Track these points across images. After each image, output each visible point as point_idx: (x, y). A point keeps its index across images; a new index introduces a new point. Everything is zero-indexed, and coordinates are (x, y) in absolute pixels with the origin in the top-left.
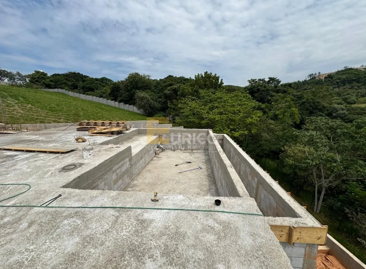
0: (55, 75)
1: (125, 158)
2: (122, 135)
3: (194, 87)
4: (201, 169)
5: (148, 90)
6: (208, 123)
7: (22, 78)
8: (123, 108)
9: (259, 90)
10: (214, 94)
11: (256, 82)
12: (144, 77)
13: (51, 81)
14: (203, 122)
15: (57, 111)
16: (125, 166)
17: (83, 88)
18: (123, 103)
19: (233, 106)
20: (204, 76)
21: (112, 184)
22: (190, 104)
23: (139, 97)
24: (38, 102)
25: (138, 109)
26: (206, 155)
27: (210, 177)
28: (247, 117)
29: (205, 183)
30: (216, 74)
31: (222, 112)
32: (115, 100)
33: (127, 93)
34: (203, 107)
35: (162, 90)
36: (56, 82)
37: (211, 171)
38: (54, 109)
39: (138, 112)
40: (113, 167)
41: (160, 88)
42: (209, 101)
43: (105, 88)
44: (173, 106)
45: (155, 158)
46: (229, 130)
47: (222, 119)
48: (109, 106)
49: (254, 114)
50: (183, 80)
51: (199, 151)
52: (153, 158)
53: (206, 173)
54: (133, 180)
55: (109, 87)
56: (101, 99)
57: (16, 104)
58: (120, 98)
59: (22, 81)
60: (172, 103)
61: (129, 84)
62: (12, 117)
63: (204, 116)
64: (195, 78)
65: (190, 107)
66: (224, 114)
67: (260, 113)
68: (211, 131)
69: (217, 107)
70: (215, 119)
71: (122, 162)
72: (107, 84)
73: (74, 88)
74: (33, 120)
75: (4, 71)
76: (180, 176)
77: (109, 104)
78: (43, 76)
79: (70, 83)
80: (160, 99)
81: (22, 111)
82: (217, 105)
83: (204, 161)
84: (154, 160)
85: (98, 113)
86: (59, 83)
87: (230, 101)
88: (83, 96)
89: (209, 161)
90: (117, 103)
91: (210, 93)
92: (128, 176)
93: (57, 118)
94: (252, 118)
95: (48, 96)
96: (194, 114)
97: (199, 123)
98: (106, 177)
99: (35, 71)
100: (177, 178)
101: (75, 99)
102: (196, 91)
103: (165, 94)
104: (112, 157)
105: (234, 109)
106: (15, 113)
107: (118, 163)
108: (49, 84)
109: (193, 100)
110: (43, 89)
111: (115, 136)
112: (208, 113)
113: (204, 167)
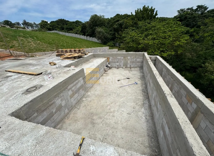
0: (52, 22)
1: (79, 78)
2: (82, 58)
3: (134, 20)
4: (137, 84)
5: (103, 26)
6: (143, 47)
7: (37, 26)
8: (89, 40)
9: (186, 18)
10: (149, 24)
11: (185, 11)
12: (101, 17)
13: (50, 26)
14: (140, 46)
15: (52, 44)
16: (79, 83)
17: (67, 28)
18: (89, 37)
19: (165, 32)
20: (142, 10)
21: (69, 98)
22: (130, 33)
23: (97, 32)
24: (44, 39)
25: (98, 40)
26: (141, 72)
27: (144, 92)
28: (175, 41)
29: (139, 97)
30: (152, 7)
31: (155, 38)
32: (84, 35)
33: (91, 30)
34: (140, 35)
35: (112, 25)
36: (53, 26)
37: (145, 86)
38: (51, 43)
39: (98, 41)
40: (68, 86)
41: (111, 24)
42: (145, 30)
43: (78, 28)
44: (119, 36)
45: (104, 74)
46: (159, 52)
47: (154, 44)
48: (81, 39)
49: (182, 38)
50: (126, 16)
51: (136, 69)
52: (103, 74)
53: (141, 88)
54: (87, 92)
55: (80, 27)
56: (77, 35)
57: (32, 41)
58: (87, 34)
59: (37, 27)
60: (118, 34)
61: (91, 24)
62: (30, 49)
63: (141, 42)
64: (136, 12)
65: (131, 36)
66: (156, 39)
67: (187, 37)
68: (146, 54)
69: (151, 34)
70: (149, 44)
71: (77, 81)
72: (79, 25)
73: (62, 29)
74: (40, 50)
75: (28, 22)
76: (121, 89)
77: (81, 38)
78: (46, 23)
79: (60, 27)
80: (111, 32)
81: (35, 45)
82: (151, 32)
83: (139, 77)
84: (104, 76)
85: (74, 44)
86: (54, 27)
87: (162, 29)
88: (67, 34)
89: (143, 78)
90: (85, 37)
91: (146, 24)
92: (83, 90)
93: (52, 48)
94: (179, 41)
95: (49, 35)
96: (133, 41)
97: (137, 47)
98: (62, 94)
99: (42, 21)
100: (118, 92)
101: (63, 36)
102: (136, 23)
103: (114, 28)
104: (65, 79)
105: (165, 35)
106: (31, 46)
107: (72, 83)
108: (50, 28)
109: (133, 30)
110: (47, 32)
111: (76, 60)
112: (144, 39)
113: (139, 82)
